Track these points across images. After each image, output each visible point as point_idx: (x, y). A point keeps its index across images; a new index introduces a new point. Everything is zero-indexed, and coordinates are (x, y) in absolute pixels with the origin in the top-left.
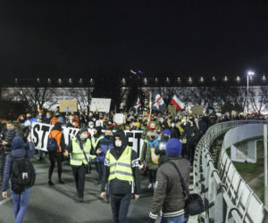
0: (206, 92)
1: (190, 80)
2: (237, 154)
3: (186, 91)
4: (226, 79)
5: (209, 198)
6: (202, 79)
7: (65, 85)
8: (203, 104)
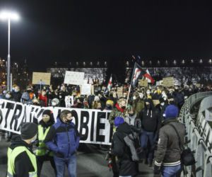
0: (186, 71)
1: (175, 62)
2: (210, 116)
3: (172, 70)
4: (201, 61)
5: (191, 148)
6: (183, 62)
7: (87, 66)
8: (184, 79)
